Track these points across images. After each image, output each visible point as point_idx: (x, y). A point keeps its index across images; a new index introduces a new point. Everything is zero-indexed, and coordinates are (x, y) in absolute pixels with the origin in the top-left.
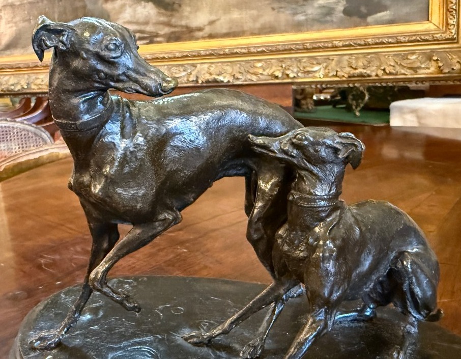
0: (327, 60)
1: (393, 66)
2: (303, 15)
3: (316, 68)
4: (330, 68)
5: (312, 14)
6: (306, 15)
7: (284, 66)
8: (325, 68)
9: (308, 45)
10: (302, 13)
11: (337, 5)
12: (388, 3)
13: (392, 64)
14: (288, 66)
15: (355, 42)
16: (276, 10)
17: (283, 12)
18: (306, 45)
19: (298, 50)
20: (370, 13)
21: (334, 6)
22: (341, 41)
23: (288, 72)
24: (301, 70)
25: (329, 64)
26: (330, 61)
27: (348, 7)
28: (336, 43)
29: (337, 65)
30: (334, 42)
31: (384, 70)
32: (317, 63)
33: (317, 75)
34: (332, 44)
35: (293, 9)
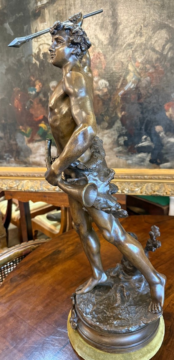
0: (141, 185)
1: (170, 191)
3: (137, 189)
4: (142, 190)
5: (135, 160)
6: (133, 161)
7: (122, 187)
8: (141, 189)
10: (130, 160)
11: (147, 158)
12: (169, 159)
13: (170, 190)
14: (124, 187)
15: (154, 177)
16: (118, 157)
17: (122, 158)
18: (132, 176)
19: (128, 179)
20: (161, 163)
21: (145, 158)
22: (148, 176)
23: (124, 191)
24: (129, 190)
25: (143, 188)
26: (143, 186)
27: (152, 159)
28: (146, 177)
29: (146, 188)
31: (166, 193)
32: (137, 186)
33: (137, 192)
34: (144, 177)
35: (126, 157)
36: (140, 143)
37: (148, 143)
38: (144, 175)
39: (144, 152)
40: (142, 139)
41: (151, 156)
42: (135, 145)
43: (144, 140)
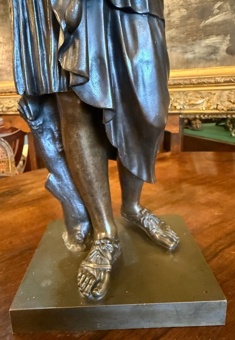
0: (210, 94)
2: (191, 54)
3: (200, 101)
4: (212, 102)
5: (199, 52)
6: (195, 53)
7: (173, 99)
8: (208, 101)
9: (194, 80)
10: (190, 52)
11: (221, 44)
14: (176, 98)
17: (175, 51)
18: (192, 80)
19: (185, 85)
21: (218, 45)
22: (223, 77)
23: (175, 105)
24: (186, 102)
25: (212, 98)
26: (212, 96)
27: (231, 46)
28: (219, 79)
29: (218, 99)
30: (217, 78)
32: (201, 97)
33: (200, 107)
34: (215, 80)
35: (183, 48)
36: (210, 16)
37: (226, 14)
38: (216, 77)
39: (217, 35)
40: (214, 10)
41: (230, 40)
42: (201, 23)
43: (218, 11)
